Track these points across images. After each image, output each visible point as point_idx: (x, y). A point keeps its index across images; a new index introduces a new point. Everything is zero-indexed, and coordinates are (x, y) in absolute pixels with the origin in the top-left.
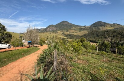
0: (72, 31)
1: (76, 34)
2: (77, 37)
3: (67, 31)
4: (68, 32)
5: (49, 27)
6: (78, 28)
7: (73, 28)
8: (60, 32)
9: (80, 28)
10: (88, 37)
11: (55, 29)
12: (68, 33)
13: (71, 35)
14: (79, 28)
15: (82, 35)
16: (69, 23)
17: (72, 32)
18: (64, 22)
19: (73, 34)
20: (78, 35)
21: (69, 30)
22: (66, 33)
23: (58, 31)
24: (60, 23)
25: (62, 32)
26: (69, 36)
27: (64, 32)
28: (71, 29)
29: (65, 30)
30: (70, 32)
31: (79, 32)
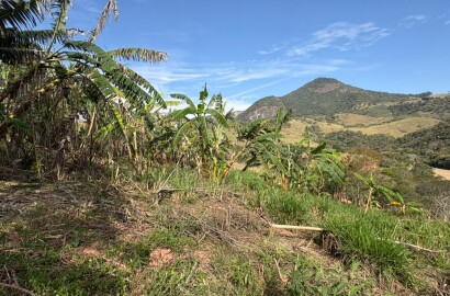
0: (353, 119)
1: (370, 131)
2: (379, 142)
3: (332, 120)
4: (334, 126)
5: (257, 105)
6: (387, 105)
7: (363, 106)
8: (299, 121)
9: (396, 103)
10: (435, 144)
12: (337, 127)
13: (349, 134)
14: (392, 104)
15: (402, 135)
16: (342, 86)
17: (353, 124)
18: (320, 82)
19: (355, 130)
20: (381, 135)
21: (341, 116)
22: (326, 128)
23: (293, 122)
24: (301, 88)
25: (309, 125)
26: (339, 138)
27: (319, 124)
28: (351, 112)
29: (324, 117)
30: (346, 125)
31: (388, 122)
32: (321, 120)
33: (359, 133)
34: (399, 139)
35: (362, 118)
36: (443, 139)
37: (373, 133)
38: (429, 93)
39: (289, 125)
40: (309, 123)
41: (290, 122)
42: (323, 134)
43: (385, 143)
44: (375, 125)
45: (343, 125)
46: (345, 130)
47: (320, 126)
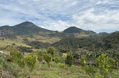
0: (39, 37)
1: (44, 41)
2: (46, 45)
3: (32, 37)
6: (48, 33)
7: (41, 33)
8: (20, 37)
9: (50, 33)
10: (61, 46)
12: (34, 40)
15: (52, 43)
16: (34, 25)
18: (27, 23)
19: (40, 41)
20: (47, 43)
21: (34, 35)
22: (30, 39)
23: (18, 37)
25: (24, 38)
26: (35, 44)
27: (27, 38)
28: (38, 35)
29: (29, 36)
30: (37, 39)
31: (49, 39)
32: (28, 37)
33: (41, 42)
34: (52, 44)
35: (41, 37)
36: (62, 45)
37: (45, 42)
38: (57, 31)
39: (16, 38)
40: (24, 37)
41: (16, 37)
42: (29, 42)
43: (49, 45)
44: (45, 39)
45: (35, 39)
46: (37, 41)
47: (28, 39)
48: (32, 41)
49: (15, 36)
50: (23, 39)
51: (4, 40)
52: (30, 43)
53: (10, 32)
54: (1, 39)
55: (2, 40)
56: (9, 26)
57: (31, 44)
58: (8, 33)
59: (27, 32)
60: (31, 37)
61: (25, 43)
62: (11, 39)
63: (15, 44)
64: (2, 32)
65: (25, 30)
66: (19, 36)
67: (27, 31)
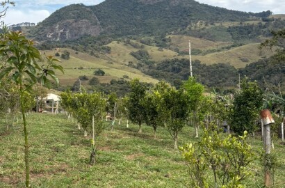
0: (189, 43)
1: (209, 60)
3: (162, 44)
4: (166, 51)
6: (227, 24)
7: (199, 25)
8: (121, 44)
9: (236, 24)
11: (94, 32)
12: (170, 54)
14: (231, 25)
15: (243, 65)
19: (192, 58)
20: (222, 66)
21: (172, 37)
22: (157, 54)
23: (113, 44)
25: (135, 50)
26: (174, 69)
27: (147, 48)
28: (185, 33)
29: (152, 38)
30: (181, 50)
31: (228, 48)
32: (149, 43)
33: (198, 62)
34: (240, 71)
37: (212, 63)
39: (108, 50)
40: (135, 46)
41: (109, 45)
42: (153, 63)
43: (226, 75)
44: (214, 51)
45: (177, 50)
46: (180, 58)
47: (149, 52)
48: (164, 59)
49: (104, 43)
50: (132, 54)
51: (68, 58)
52: (158, 69)
53: (87, 28)
54: (60, 54)
55: (63, 57)
56: (82, 5)
57: (161, 72)
58: (83, 33)
59: (145, 24)
60: (161, 42)
61: (137, 68)
62: (92, 54)
63: (103, 73)
64: (62, 31)
65: (139, 17)
66: (118, 42)
67: (146, 21)
